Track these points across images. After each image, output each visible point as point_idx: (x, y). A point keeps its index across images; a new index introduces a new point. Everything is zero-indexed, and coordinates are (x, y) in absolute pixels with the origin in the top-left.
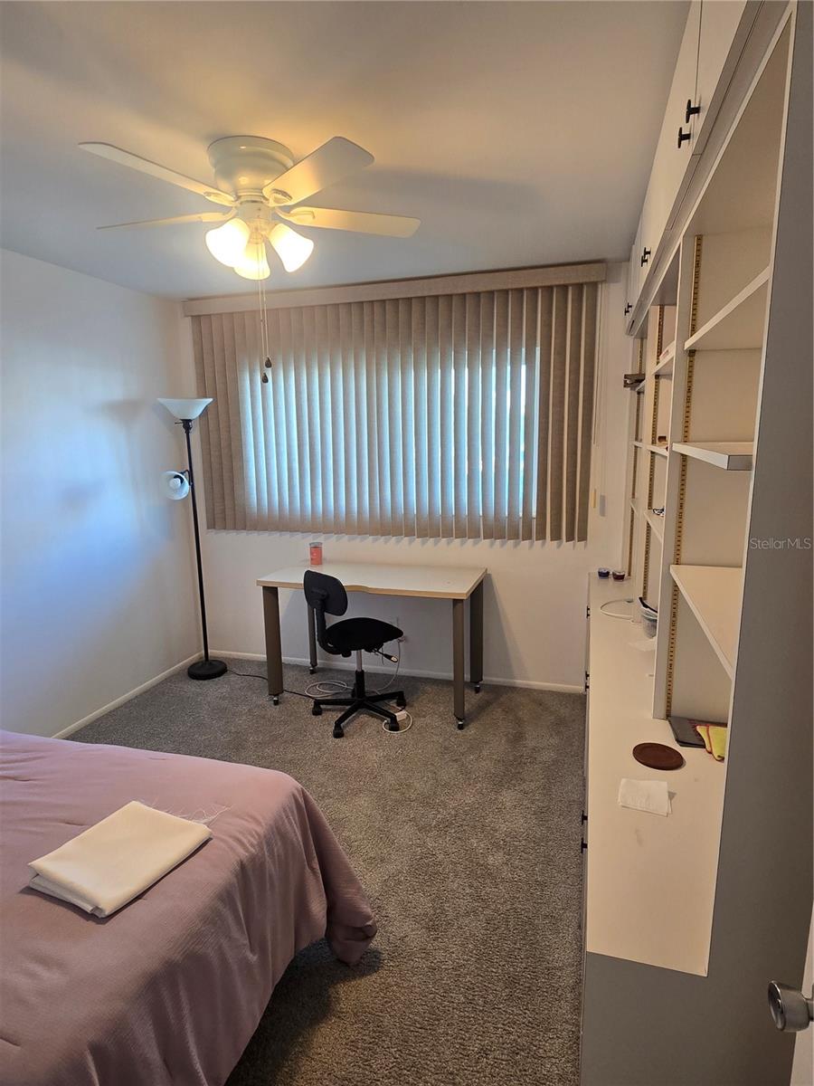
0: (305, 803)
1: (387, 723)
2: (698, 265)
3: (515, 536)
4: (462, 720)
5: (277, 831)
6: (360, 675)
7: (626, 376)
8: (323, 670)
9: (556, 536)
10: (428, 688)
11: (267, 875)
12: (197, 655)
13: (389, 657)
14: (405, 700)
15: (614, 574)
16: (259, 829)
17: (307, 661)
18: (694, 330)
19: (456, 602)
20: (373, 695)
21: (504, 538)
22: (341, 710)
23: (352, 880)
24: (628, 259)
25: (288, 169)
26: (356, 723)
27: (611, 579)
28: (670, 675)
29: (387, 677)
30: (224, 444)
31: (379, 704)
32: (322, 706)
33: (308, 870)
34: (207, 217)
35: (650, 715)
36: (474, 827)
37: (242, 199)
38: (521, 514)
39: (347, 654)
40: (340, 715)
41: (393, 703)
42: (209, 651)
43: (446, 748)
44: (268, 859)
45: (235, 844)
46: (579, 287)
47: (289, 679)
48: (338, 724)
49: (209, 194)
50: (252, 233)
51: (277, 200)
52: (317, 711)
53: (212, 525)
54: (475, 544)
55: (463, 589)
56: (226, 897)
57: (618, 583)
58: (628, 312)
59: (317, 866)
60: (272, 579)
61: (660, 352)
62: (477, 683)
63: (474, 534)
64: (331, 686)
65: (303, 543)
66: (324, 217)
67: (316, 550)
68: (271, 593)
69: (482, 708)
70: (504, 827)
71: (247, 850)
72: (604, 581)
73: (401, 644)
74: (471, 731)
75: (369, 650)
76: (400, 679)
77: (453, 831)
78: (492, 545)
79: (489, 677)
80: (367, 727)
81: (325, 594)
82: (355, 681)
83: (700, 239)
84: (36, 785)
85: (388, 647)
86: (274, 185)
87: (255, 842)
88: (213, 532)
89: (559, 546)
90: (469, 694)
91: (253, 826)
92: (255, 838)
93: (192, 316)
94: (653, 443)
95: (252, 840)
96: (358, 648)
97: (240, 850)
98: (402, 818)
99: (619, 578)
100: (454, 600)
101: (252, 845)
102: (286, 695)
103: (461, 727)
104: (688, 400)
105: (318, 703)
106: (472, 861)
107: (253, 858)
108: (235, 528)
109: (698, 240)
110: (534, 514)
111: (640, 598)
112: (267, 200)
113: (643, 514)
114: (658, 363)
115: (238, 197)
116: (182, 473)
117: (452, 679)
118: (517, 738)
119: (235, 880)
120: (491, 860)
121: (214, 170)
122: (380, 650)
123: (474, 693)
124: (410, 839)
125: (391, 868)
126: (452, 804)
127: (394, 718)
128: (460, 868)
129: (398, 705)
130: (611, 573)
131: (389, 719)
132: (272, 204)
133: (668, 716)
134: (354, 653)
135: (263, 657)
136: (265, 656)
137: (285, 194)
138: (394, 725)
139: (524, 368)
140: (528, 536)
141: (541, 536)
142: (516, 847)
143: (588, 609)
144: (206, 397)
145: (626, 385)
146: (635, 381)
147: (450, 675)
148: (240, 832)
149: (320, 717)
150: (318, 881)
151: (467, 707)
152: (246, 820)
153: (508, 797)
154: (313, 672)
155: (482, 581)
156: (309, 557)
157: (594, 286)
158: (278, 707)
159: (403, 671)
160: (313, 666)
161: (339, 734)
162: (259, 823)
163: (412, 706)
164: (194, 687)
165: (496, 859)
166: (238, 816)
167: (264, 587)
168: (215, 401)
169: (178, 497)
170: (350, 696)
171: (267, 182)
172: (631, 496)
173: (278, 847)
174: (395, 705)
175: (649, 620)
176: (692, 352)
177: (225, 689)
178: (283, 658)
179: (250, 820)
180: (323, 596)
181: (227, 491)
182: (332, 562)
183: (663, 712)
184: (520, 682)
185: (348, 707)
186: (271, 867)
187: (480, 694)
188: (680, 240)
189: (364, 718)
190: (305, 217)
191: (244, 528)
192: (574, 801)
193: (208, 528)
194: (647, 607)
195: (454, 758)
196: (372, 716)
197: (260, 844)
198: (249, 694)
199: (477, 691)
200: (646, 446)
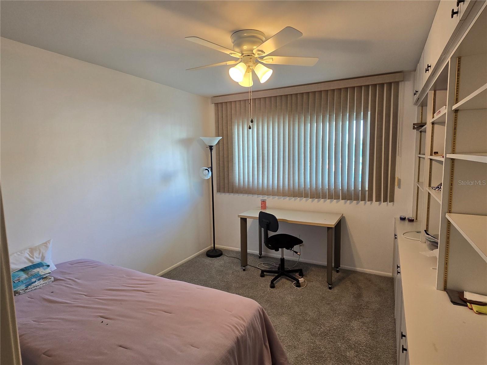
0: (263, 315)
1: (294, 283)
2: (459, 70)
3: (357, 199)
4: (331, 285)
5: (252, 327)
6: (282, 260)
7: (414, 124)
8: (264, 257)
9: (378, 199)
10: (313, 269)
11: (248, 345)
12: (209, 247)
13: (296, 253)
14: (303, 273)
15: (408, 219)
16: (244, 324)
17: (257, 252)
18: (457, 101)
19: (329, 228)
20: (287, 270)
21: (352, 200)
22: (273, 276)
23: (283, 354)
24: (415, 70)
25: (263, 42)
26: (280, 282)
27: (407, 221)
28: (446, 268)
29: (294, 262)
30: (225, 156)
31: (291, 274)
32: (264, 273)
33: (264, 346)
34: (229, 63)
35: (435, 288)
36: (339, 337)
37: (244, 55)
38: (360, 189)
39: (277, 250)
40: (273, 278)
41: (297, 274)
42: (215, 245)
43: (323, 298)
44: (248, 338)
45: (234, 329)
46: (390, 84)
47: (250, 260)
48: (272, 282)
49: (231, 54)
50: (247, 68)
51: (258, 54)
52: (262, 275)
53: (219, 191)
54: (337, 202)
55: (332, 222)
56: (231, 352)
57: (411, 223)
58: (416, 94)
59: (268, 345)
60: (244, 214)
61: (434, 112)
62: (337, 268)
63: (337, 198)
64: (268, 264)
65: (257, 200)
66: (276, 60)
67: (264, 202)
68: (244, 221)
69: (341, 280)
70: (354, 339)
71: (240, 333)
72: (403, 222)
73: (301, 247)
74: (335, 290)
75: (287, 248)
76: (300, 263)
77: (329, 338)
78: (345, 203)
79: (343, 266)
80: (285, 284)
81: (269, 222)
82: (280, 263)
83: (459, 58)
84: (152, 295)
85: (296, 248)
86: (258, 48)
87: (243, 329)
88: (219, 194)
89: (380, 204)
90: (334, 273)
91: (242, 322)
92: (243, 328)
93: (215, 104)
94: (431, 155)
95: (242, 328)
96: (282, 247)
97: (237, 333)
98: (303, 328)
99: (411, 221)
100: (328, 227)
101: (242, 330)
102: (248, 267)
103: (330, 288)
104: (455, 133)
105: (263, 272)
106: (338, 353)
107: (242, 337)
108: (228, 192)
109: (459, 59)
110: (367, 189)
111: (425, 231)
112: (254, 54)
113: (425, 189)
114: (433, 118)
115: (243, 54)
116: (208, 168)
117: (326, 265)
118: (359, 296)
119: (235, 346)
120: (348, 354)
121: (233, 44)
122: (292, 249)
123: (336, 273)
124: (308, 339)
125: (299, 352)
126: (327, 325)
127: (298, 281)
128: (332, 356)
129: (299, 276)
130: (407, 218)
131: (296, 282)
132: (257, 56)
133: (445, 289)
134: (280, 249)
135: (239, 249)
136: (240, 249)
137: (262, 51)
138: (298, 284)
139: (362, 122)
140: (363, 199)
141: (370, 199)
142: (361, 349)
143: (395, 235)
144: (219, 136)
145: (414, 128)
146: (420, 126)
147: (325, 263)
148: (237, 324)
149: (264, 278)
150: (268, 353)
151: (333, 279)
152: (239, 319)
153: (355, 324)
154: (260, 257)
155: (341, 220)
156: (260, 205)
157: (397, 83)
158: (245, 272)
159: (302, 260)
160: (260, 255)
161: (272, 286)
162: (244, 321)
163: (306, 276)
164: (208, 260)
165: (350, 354)
166: (235, 317)
167: (241, 218)
168: (223, 138)
169: (206, 178)
170: (277, 270)
171: (255, 47)
172: (417, 181)
173: (252, 333)
174: (298, 275)
175: (430, 241)
176: (456, 111)
177: (222, 262)
178: (248, 250)
179: (240, 319)
180: (268, 223)
181: (226, 176)
182: (270, 208)
183: (442, 287)
184: (359, 269)
185: (276, 275)
186: (249, 342)
187: (339, 274)
188: (449, 59)
189: (284, 280)
190: (269, 60)
191: (232, 192)
192: (390, 330)
193: (217, 192)
194: (429, 235)
195: (328, 303)
196: (288, 280)
197: (245, 330)
198: (232, 265)
199: (338, 272)
200: (428, 156)
